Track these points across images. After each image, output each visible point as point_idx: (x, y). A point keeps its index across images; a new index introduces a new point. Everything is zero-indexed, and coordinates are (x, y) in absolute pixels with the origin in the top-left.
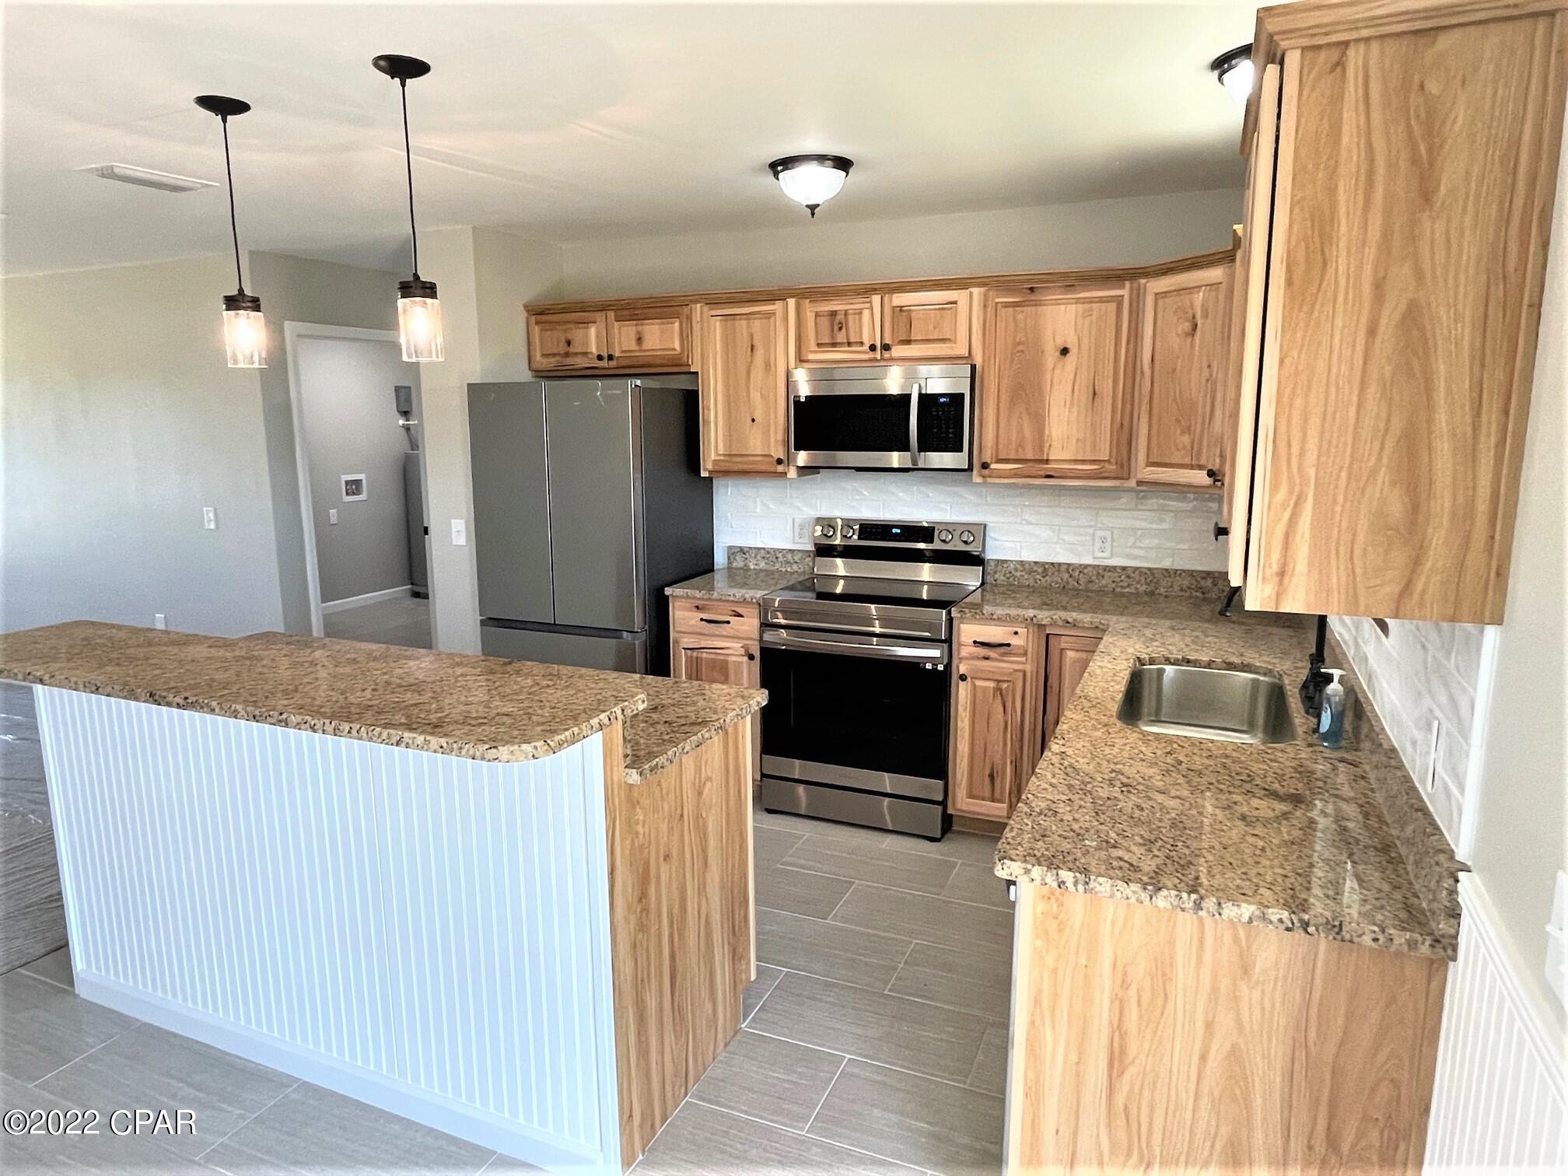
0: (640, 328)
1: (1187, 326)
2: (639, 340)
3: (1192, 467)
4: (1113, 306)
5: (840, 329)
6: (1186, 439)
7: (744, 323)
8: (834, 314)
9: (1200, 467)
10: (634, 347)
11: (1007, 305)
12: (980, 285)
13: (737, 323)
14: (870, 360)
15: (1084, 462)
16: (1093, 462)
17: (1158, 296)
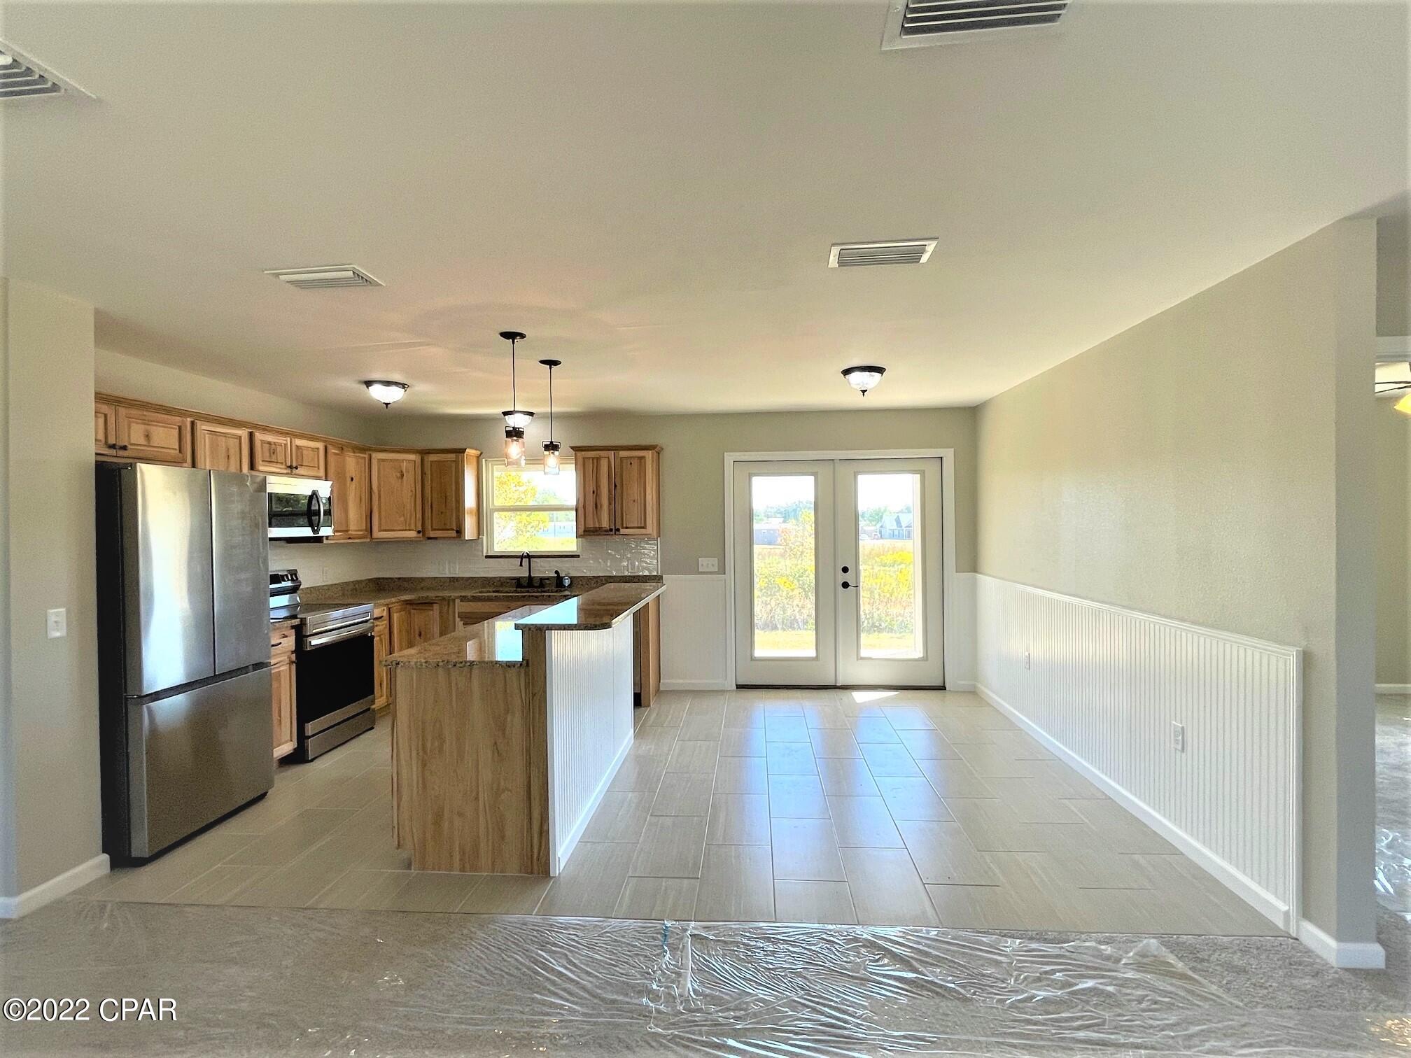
0: (148, 427)
1: (399, 475)
2: (147, 436)
3: (406, 530)
4: (363, 461)
5: (274, 453)
6: (402, 519)
7: (224, 439)
8: (269, 443)
9: (412, 530)
10: (142, 441)
11: (334, 453)
12: (325, 441)
13: (220, 438)
14: (287, 474)
15: (359, 530)
16: (361, 530)
17: (380, 461)
